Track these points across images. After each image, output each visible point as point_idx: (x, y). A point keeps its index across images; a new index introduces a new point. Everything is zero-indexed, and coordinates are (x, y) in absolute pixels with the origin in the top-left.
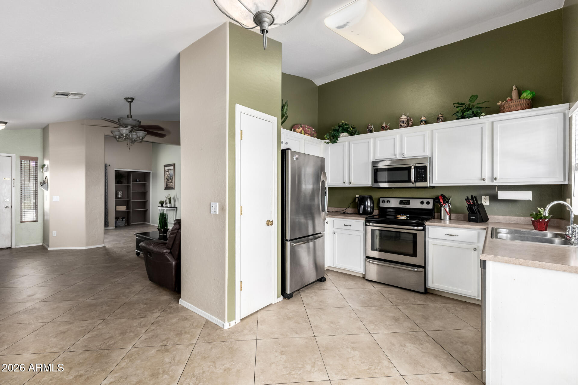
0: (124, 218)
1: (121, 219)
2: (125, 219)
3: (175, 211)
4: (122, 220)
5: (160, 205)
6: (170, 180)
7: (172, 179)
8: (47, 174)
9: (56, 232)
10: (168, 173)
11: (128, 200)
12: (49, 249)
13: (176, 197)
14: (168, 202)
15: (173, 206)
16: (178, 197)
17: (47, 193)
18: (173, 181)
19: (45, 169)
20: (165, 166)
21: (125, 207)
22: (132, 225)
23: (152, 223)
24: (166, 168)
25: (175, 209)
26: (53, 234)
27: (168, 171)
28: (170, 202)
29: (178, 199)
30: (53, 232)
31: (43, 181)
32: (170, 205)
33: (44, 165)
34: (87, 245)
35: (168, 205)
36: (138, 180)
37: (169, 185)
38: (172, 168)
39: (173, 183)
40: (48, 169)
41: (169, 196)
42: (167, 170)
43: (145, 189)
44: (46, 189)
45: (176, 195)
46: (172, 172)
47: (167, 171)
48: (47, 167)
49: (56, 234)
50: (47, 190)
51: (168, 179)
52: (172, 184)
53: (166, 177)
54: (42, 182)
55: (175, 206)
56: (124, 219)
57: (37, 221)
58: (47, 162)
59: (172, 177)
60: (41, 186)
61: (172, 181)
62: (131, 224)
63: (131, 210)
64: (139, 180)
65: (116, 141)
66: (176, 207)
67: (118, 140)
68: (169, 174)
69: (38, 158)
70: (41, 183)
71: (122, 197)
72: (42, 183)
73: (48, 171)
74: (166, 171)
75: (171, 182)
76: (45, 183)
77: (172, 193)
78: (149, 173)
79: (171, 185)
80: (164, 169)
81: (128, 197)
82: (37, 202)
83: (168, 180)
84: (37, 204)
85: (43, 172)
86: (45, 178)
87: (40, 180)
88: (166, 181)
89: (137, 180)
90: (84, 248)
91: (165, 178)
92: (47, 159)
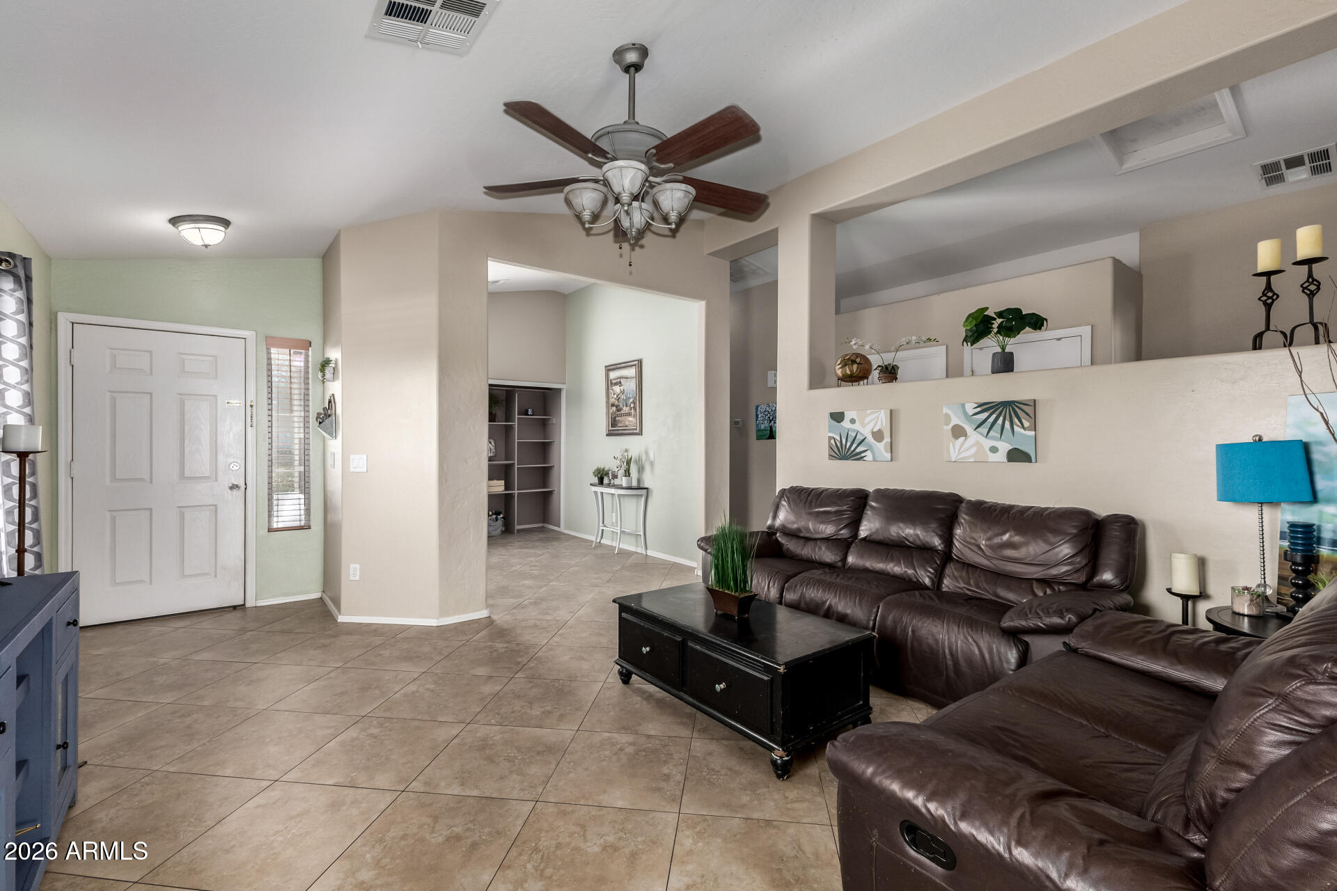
0: (499, 514)
1: (494, 516)
2: (502, 516)
3: (643, 499)
4: (497, 519)
5: (596, 480)
6: (626, 410)
7: (632, 405)
8: (335, 388)
9: (358, 566)
10: (617, 389)
11: (507, 466)
12: (341, 619)
13: (644, 458)
14: (621, 472)
15: (634, 484)
16: (652, 459)
17: (335, 445)
18: (635, 409)
19: (329, 371)
20: (609, 369)
21: (502, 482)
22: (519, 531)
23: (568, 527)
24: (613, 375)
25: (644, 492)
26: (352, 572)
27: (620, 382)
28: (627, 473)
29: (652, 464)
30: (352, 566)
31: (324, 409)
32: (628, 482)
33: (326, 363)
34: (442, 614)
35: (624, 481)
36: (530, 412)
37: (621, 422)
38: (631, 372)
39: (635, 416)
40: (338, 371)
41: (626, 454)
42: (614, 379)
43: (545, 436)
44: (331, 434)
45: (647, 453)
46: (631, 386)
47: (616, 384)
48: (333, 365)
49: (358, 572)
50: (336, 437)
51: (617, 406)
52: (631, 419)
53: (612, 400)
54: (322, 412)
55: (642, 486)
56: (499, 517)
57: (309, 528)
58: (334, 354)
59: (631, 400)
60: (320, 423)
61: (633, 411)
62: (517, 527)
63: (516, 492)
64: (533, 411)
65: (584, 233)
66: (647, 488)
67: (591, 229)
68: (623, 392)
69: (310, 342)
70: (319, 414)
71: (495, 456)
72: (321, 414)
73: (338, 378)
74: (610, 384)
75: (629, 414)
76: (330, 416)
77: (633, 446)
78: (559, 390)
79: (627, 423)
80: (607, 376)
81: (508, 455)
82: (309, 471)
83: (619, 410)
84: (309, 477)
85: (324, 382)
86: (330, 402)
87: (316, 407)
88: (611, 411)
89: (527, 411)
90: (433, 622)
91: (608, 402)
92: (335, 345)
